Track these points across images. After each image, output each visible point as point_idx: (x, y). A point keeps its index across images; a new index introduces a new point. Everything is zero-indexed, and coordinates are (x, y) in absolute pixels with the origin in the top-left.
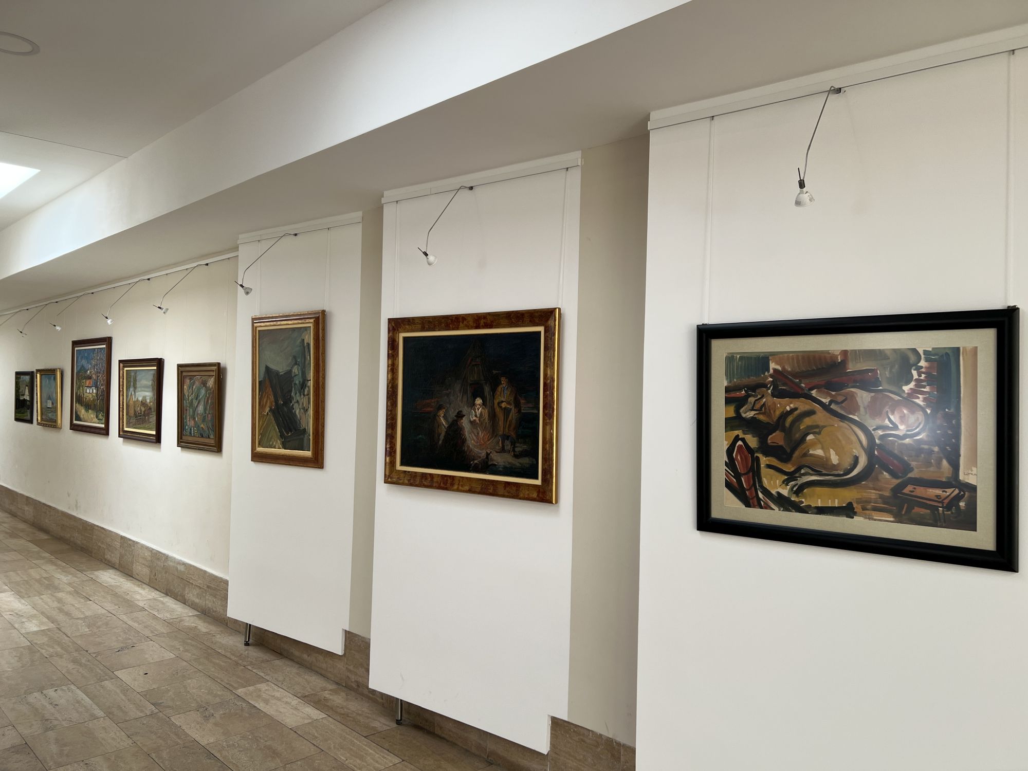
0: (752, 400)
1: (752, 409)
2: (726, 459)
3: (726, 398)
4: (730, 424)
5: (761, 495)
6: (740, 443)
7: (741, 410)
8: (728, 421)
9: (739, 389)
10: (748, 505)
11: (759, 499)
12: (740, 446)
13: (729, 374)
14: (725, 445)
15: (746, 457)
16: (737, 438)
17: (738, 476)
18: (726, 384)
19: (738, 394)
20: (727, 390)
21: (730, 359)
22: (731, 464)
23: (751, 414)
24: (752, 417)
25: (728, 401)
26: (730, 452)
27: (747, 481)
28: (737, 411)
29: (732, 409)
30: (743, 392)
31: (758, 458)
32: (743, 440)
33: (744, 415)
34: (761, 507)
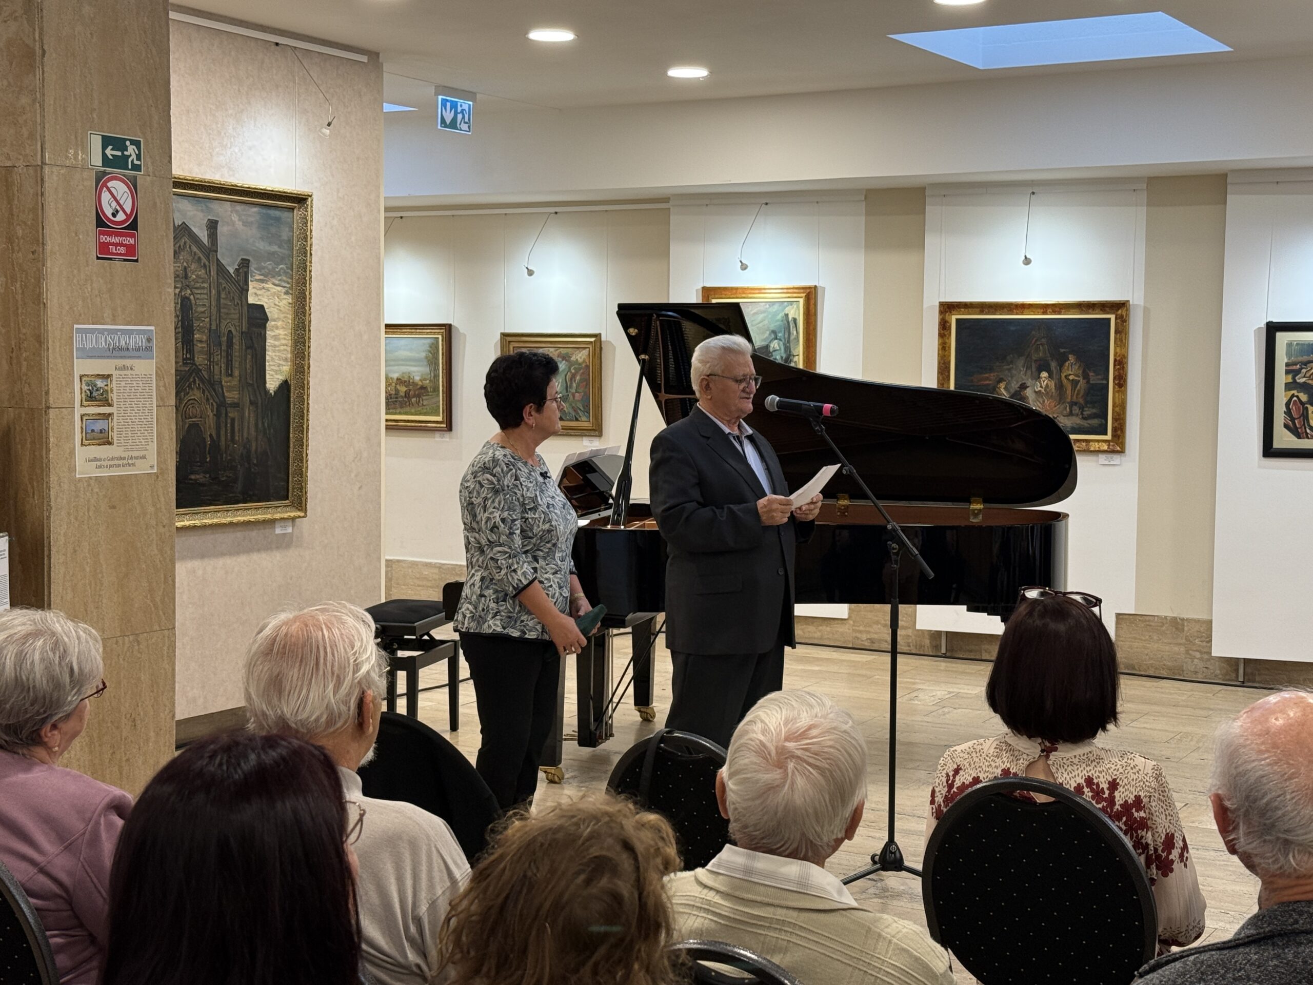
0: (1304, 371)
1: (1304, 377)
2: (1285, 409)
3: (1286, 370)
4: (1288, 387)
5: (1308, 431)
6: (1295, 398)
7: (1297, 378)
8: (1287, 385)
9: (1296, 364)
10: (1299, 436)
11: (1307, 434)
12: (1295, 401)
13: (1289, 354)
14: (1285, 400)
15: (1299, 408)
16: (1293, 396)
17: (1293, 420)
18: (1286, 360)
19: (1294, 367)
20: (1287, 365)
21: (1289, 345)
22: (1288, 412)
23: (1303, 380)
24: (1305, 382)
25: (1287, 372)
26: (1287, 405)
27: (1299, 423)
28: (1294, 378)
29: (1290, 376)
30: (1298, 366)
31: (1307, 408)
32: (1297, 397)
33: (1298, 381)
34: (1308, 438)
